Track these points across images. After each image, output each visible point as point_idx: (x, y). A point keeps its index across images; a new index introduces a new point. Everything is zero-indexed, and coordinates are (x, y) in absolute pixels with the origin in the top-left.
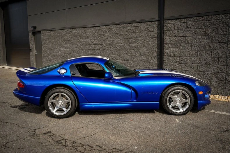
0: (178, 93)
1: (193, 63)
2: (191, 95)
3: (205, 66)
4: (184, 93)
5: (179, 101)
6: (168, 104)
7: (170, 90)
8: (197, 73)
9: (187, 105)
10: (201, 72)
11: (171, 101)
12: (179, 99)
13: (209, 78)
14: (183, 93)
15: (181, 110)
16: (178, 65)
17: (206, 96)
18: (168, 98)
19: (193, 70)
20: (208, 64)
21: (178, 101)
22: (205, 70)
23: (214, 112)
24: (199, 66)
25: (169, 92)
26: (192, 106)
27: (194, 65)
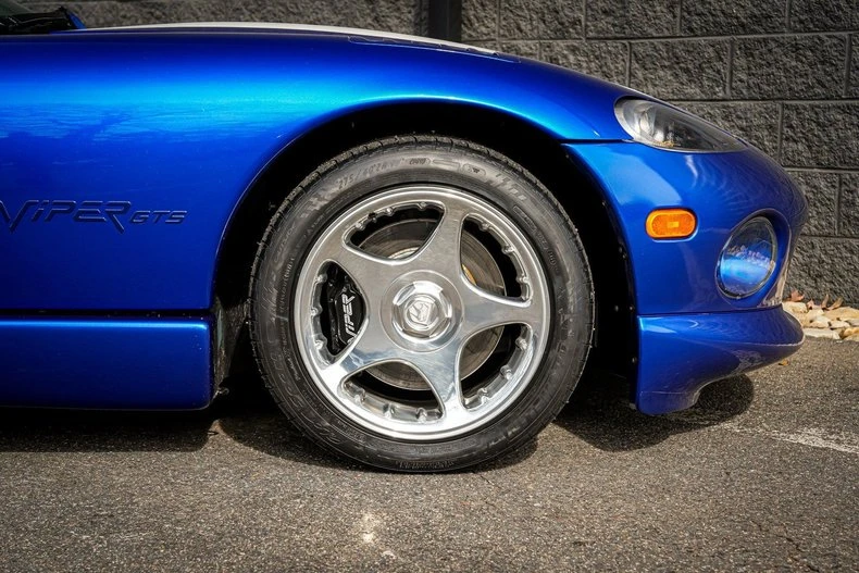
0: (417, 224)
1: (696, 22)
2: (560, 249)
3: (796, 48)
4: (488, 224)
5: (437, 311)
6: (310, 342)
7: (335, 188)
8: (726, 118)
9: (521, 353)
10: (758, 106)
11: (348, 310)
12: (435, 290)
13: (824, 158)
14: (471, 226)
15: (457, 416)
16: (574, 50)
17: (730, 266)
18: (310, 279)
19: (692, 90)
20: (826, 28)
21: (426, 313)
22: (798, 85)
23: (821, 443)
24: (748, 53)
25: (316, 203)
26: (568, 372)
27: (702, 40)
